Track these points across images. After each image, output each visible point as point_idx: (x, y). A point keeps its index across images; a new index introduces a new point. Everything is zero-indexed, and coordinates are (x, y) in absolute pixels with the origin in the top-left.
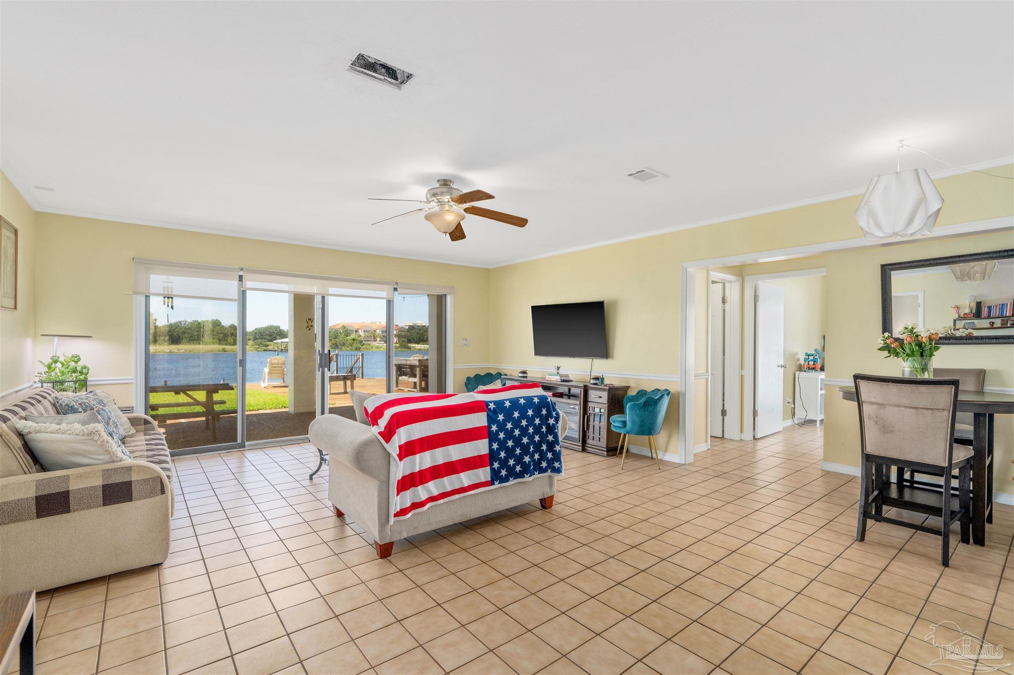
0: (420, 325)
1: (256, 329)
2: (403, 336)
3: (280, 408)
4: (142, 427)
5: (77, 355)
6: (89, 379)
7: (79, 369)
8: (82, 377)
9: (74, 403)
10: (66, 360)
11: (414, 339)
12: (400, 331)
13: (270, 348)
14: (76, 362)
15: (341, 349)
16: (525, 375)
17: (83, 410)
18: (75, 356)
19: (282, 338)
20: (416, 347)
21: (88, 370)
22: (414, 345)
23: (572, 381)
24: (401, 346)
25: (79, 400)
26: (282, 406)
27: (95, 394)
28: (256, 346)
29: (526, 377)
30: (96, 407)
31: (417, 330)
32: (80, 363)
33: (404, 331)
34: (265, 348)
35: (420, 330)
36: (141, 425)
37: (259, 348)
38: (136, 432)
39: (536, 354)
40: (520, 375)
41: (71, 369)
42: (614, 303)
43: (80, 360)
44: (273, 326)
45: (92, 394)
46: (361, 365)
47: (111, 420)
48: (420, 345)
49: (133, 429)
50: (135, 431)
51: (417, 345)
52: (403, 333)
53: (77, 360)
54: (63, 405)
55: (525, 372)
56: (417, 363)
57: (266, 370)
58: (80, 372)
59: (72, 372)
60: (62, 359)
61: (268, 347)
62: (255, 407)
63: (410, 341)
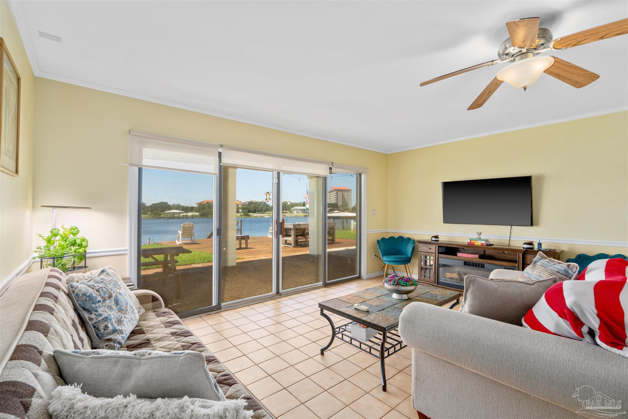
0: (254, 201)
1: (153, 204)
2: (246, 208)
3: (206, 263)
4: (150, 305)
5: (75, 227)
6: (88, 251)
7: (78, 242)
8: (81, 250)
9: (91, 290)
10: (66, 233)
11: (252, 210)
12: (243, 205)
13: (162, 216)
14: (74, 234)
15: (207, 216)
16: (437, 239)
17: (102, 298)
18: (74, 228)
19: (169, 210)
20: (254, 215)
21: (87, 242)
22: (252, 214)
23: (493, 245)
24: (244, 215)
25: (96, 285)
26: (208, 261)
27: (107, 274)
28: (153, 215)
29: (438, 241)
30: (114, 292)
31: (254, 205)
32: (78, 236)
33: (246, 205)
34: (159, 216)
35: (255, 204)
36: (149, 302)
37: (155, 216)
38: (146, 311)
39: (445, 222)
40: (433, 239)
41: (70, 242)
42: (541, 178)
43: (79, 232)
44: (163, 202)
45: (104, 274)
46: (240, 228)
47: (128, 305)
48: (255, 214)
49: (142, 308)
50: (144, 310)
51: (254, 214)
52: (245, 207)
53: (75, 231)
54: (80, 295)
55: (437, 237)
56: (292, 227)
57: (180, 232)
58: (79, 245)
59: (71, 245)
60: (61, 232)
61: (161, 216)
62: (189, 262)
63: (249, 212)
